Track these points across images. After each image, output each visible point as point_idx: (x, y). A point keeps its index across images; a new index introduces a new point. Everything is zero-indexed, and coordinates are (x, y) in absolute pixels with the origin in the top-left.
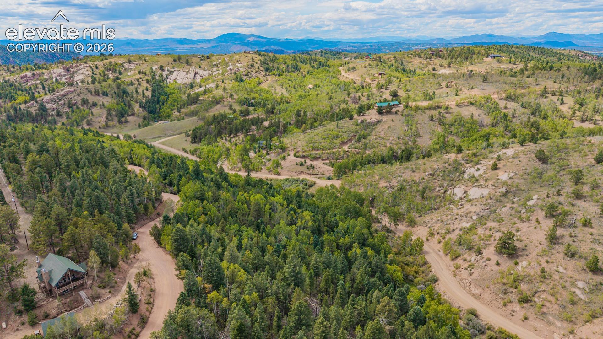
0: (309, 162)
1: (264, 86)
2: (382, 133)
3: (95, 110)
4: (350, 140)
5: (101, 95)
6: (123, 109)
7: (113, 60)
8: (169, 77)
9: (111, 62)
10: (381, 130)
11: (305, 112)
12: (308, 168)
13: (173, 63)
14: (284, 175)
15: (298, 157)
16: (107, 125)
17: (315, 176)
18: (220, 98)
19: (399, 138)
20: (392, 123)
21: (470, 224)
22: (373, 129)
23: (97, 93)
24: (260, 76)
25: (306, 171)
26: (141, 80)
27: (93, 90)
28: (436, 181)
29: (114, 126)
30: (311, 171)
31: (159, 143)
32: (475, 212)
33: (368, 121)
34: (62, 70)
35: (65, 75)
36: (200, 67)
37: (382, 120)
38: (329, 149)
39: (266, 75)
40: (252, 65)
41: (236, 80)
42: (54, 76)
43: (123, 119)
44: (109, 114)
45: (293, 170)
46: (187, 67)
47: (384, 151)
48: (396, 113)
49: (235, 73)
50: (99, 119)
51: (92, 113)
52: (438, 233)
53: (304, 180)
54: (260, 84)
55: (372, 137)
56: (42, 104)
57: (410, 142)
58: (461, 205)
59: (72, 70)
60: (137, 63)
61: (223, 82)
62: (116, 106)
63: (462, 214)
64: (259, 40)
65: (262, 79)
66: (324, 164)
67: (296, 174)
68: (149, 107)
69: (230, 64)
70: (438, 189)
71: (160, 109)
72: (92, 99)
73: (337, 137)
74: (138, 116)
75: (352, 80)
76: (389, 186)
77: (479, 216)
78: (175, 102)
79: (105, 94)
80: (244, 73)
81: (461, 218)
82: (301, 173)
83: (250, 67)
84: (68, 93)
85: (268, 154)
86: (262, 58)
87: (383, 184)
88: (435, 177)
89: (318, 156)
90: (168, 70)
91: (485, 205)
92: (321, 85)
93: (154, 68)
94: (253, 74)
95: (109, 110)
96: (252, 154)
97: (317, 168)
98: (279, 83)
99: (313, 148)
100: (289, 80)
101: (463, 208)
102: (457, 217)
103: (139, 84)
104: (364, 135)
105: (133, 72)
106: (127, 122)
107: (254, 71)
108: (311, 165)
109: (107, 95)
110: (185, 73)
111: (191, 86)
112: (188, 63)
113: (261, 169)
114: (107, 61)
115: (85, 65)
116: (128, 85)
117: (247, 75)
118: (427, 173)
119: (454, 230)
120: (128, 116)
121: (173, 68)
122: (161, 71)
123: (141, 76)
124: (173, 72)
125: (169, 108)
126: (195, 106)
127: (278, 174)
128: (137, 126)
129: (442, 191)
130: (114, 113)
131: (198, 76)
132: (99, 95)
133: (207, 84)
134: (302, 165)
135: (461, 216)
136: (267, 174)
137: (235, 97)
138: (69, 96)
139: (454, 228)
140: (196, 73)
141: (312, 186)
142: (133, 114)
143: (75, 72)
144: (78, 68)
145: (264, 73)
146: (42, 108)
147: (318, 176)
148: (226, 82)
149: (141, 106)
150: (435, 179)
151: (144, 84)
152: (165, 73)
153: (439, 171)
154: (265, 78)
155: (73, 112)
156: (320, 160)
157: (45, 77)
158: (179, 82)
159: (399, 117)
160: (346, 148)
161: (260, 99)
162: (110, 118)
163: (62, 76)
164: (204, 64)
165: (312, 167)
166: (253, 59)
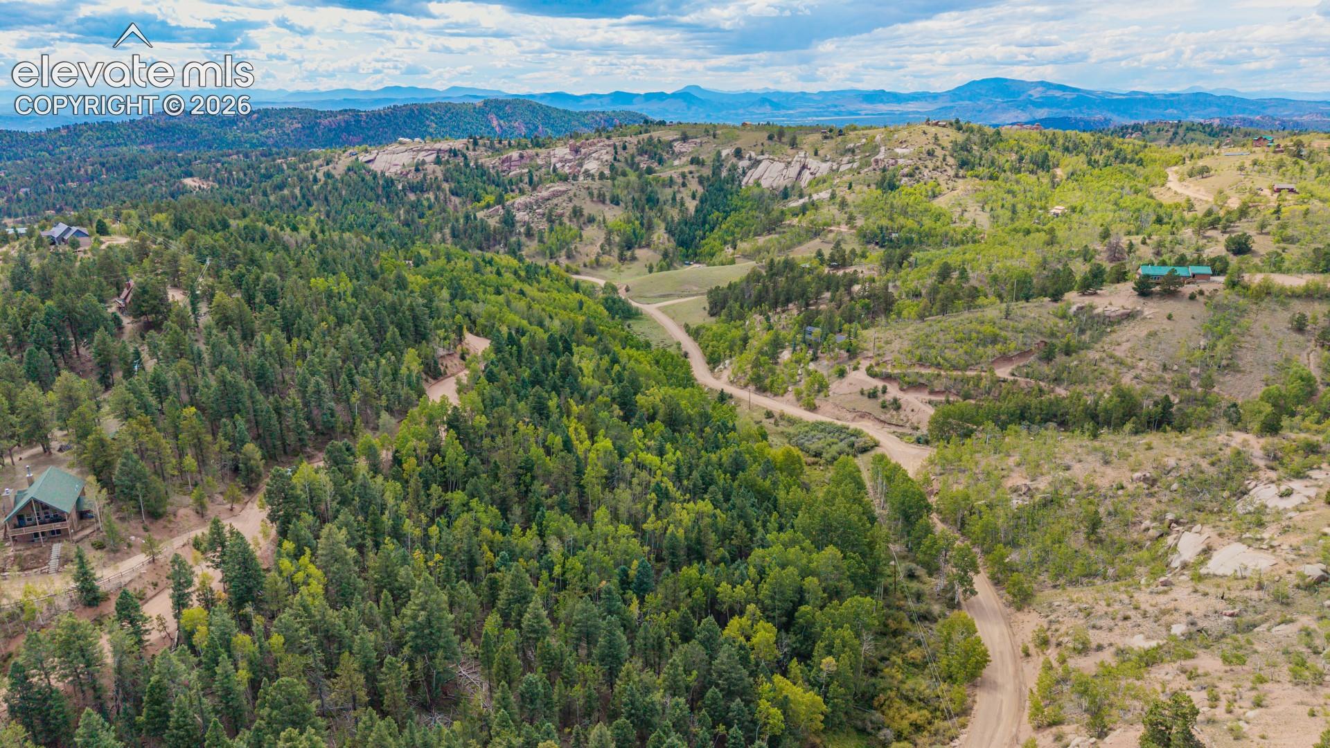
0: (893, 391)
1: (940, 203)
2: (1126, 346)
3: (590, 232)
4: (1023, 354)
5: (608, 202)
6: (634, 232)
7: (656, 134)
8: (749, 174)
9: (651, 138)
10: (1126, 339)
11: (963, 272)
12: (884, 407)
13: (766, 142)
14: (824, 414)
15: (874, 376)
16: (597, 261)
17: (893, 429)
18: (826, 224)
19: (1165, 368)
20: (1168, 325)
21: (1154, 644)
22: (1103, 334)
23: (602, 199)
24: (942, 179)
25: (878, 412)
26: (689, 176)
27: (596, 193)
28: (1153, 501)
29: (608, 265)
30: (890, 415)
31: (659, 308)
32: (1189, 614)
33: (1099, 310)
34: (568, 150)
35: (570, 161)
36: (816, 154)
37: (1141, 312)
38: (955, 368)
39: (957, 176)
40: (931, 154)
41: (880, 185)
42: (553, 160)
43: (628, 254)
44: (608, 241)
45: (847, 406)
46: (790, 152)
47: (1106, 395)
48: (1192, 297)
49: (884, 170)
50: (588, 249)
51: (581, 236)
52: (1059, 645)
53: (857, 434)
54: (935, 196)
55: (1093, 355)
56: (508, 212)
57: (1194, 384)
58: (1165, 584)
59: (583, 151)
60: (698, 140)
61: (850, 187)
62: (624, 226)
63: (1150, 609)
64: (1058, 94)
65: (944, 186)
66: (930, 402)
67: (849, 416)
68: (682, 232)
69: (883, 149)
70: (1147, 523)
71: (703, 238)
72: (589, 208)
73: (994, 340)
74: (655, 250)
75: (1189, 200)
76: (1024, 489)
77: (1193, 629)
78: (737, 226)
79: (616, 201)
80: (906, 170)
81: (1140, 620)
82: (863, 416)
83: (924, 156)
84: (556, 195)
85: (815, 359)
86: (960, 137)
87: (1018, 479)
88: (1155, 489)
89: (922, 381)
90: (750, 159)
91: (1232, 602)
92: (1088, 208)
93: (724, 153)
94: (926, 172)
95: (610, 232)
96: (786, 355)
97: (909, 410)
98: (980, 196)
99: (920, 360)
100: (1009, 192)
101: (1165, 592)
102: (1131, 613)
103: (684, 185)
104: (1068, 345)
105: (684, 159)
106: (634, 259)
107: (931, 166)
108: (895, 400)
109: (617, 204)
110: (782, 165)
111: (785, 194)
112: (793, 144)
113: (786, 391)
114: (646, 136)
115: (607, 142)
116: (664, 185)
117: (911, 175)
118: (1137, 475)
119: (1100, 648)
120: (640, 247)
121: (762, 153)
122: (734, 160)
123: (693, 168)
124: (760, 162)
125: (721, 238)
126: (768, 237)
127: (813, 408)
128: (647, 270)
129: (1152, 533)
130: (617, 239)
131: (806, 174)
132: (603, 202)
133: (817, 192)
134: (873, 395)
135: (1145, 615)
136: (792, 404)
137: (860, 222)
138: (555, 201)
139: (1105, 643)
140: (804, 167)
141: (864, 450)
142: (648, 246)
143: (587, 156)
144: (594, 148)
145: (951, 173)
146: (509, 221)
147: (900, 430)
148: (857, 188)
149: (670, 231)
150: (1151, 495)
151: (694, 185)
152: (744, 163)
153: (1173, 474)
154: (951, 184)
155: (551, 230)
156: (927, 391)
157: (540, 162)
158: (765, 184)
159: (1198, 309)
160: (1003, 372)
161: (911, 231)
162: (607, 248)
163: (566, 161)
164: (827, 148)
165: (897, 405)
166: (936, 138)
